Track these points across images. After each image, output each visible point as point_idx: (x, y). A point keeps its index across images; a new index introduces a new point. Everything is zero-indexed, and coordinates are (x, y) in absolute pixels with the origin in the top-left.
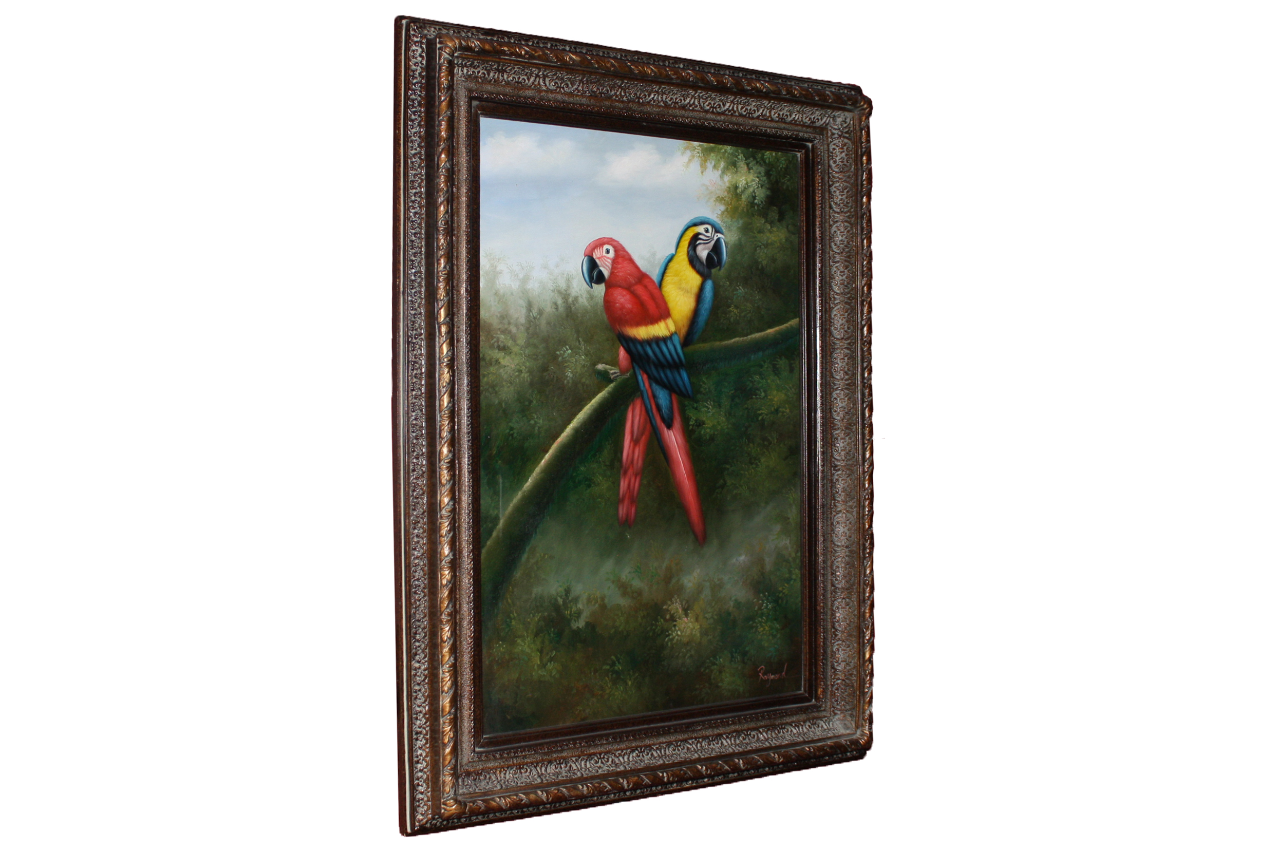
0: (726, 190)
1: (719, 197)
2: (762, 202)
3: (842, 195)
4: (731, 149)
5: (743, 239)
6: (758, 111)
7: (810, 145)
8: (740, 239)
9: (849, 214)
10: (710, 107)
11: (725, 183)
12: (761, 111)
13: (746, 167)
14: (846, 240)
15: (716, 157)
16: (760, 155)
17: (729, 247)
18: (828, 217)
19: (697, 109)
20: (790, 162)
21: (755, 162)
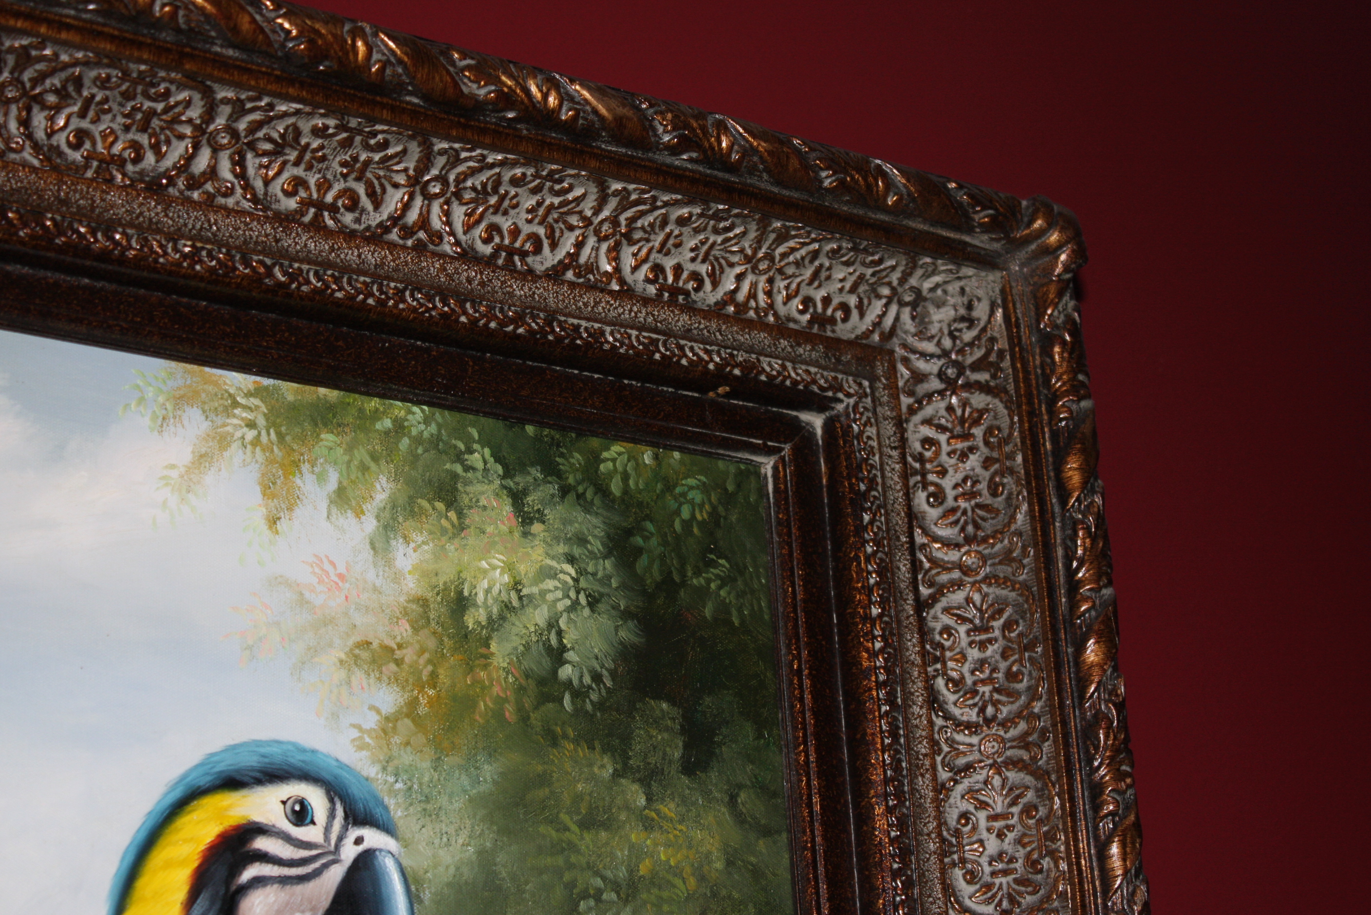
0: (405, 613)
1: (366, 644)
2: (597, 678)
3: (982, 645)
4: (427, 421)
5: (501, 858)
6: (554, 246)
7: (816, 421)
8: (485, 858)
9: (1022, 726)
10: (306, 203)
11: (397, 577)
12: (567, 245)
13: (507, 508)
14: (1021, 853)
15: (350, 449)
16: (577, 458)
17: (427, 896)
18: (923, 748)
19: (230, 202)
20: (728, 499)
21: (553, 489)
